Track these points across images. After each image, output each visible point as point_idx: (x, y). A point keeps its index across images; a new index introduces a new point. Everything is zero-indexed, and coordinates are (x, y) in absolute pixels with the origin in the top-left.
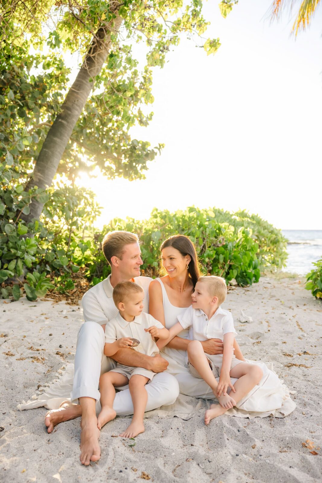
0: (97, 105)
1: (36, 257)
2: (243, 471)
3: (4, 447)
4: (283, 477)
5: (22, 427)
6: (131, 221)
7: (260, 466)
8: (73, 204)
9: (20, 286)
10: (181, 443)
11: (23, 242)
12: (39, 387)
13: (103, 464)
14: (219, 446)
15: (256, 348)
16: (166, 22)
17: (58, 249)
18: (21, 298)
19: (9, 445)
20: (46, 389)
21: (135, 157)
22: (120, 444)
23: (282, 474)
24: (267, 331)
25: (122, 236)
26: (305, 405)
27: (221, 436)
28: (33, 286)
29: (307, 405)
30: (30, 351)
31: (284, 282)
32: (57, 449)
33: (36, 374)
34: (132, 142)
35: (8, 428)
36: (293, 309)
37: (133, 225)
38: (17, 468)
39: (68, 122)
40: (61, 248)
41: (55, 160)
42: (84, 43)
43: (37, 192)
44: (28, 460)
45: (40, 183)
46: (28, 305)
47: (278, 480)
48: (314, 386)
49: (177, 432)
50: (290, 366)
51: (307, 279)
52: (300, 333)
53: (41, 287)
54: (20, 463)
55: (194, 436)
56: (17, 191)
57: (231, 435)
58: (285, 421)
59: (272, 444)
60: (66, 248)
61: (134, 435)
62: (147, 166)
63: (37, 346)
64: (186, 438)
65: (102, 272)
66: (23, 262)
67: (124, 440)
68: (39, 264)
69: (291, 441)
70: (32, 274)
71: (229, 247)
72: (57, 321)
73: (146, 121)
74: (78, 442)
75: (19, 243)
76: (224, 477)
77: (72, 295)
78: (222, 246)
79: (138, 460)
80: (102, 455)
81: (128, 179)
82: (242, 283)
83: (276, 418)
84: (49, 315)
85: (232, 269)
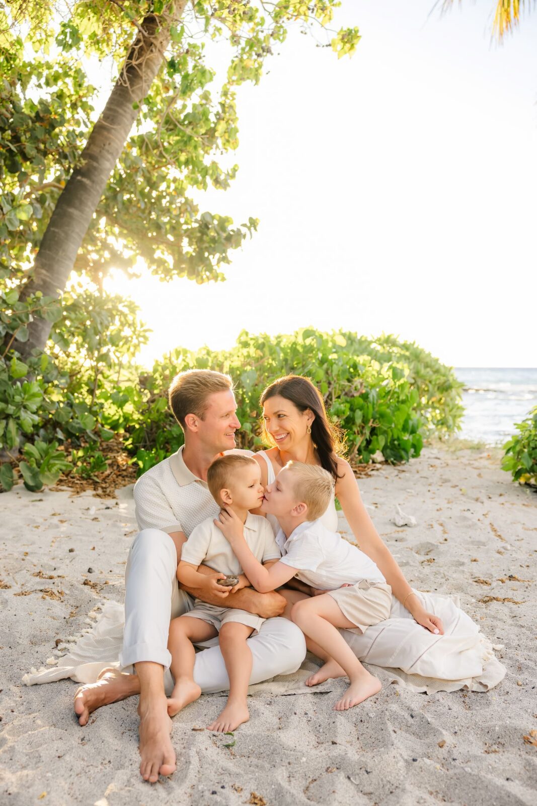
0: (141, 152)
1: (39, 416)
2: (426, 788)
3: (5, 752)
4: (497, 798)
5: (33, 715)
6: (205, 352)
7: (455, 778)
8: (101, 324)
9: (13, 465)
10: (313, 739)
11: (18, 389)
12: (57, 643)
13: (181, 780)
14: (381, 744)
15: (427, 570)
16: (264, 5)
17: (77, 401)
18: (15, 487)
19: (12, 749)
20: (70, 646)
21: (208, 243)
22: (208, 743)
23: (496, 793)
24: (442, 540)
25: (204, 379)
26: (520, 668)
27: (382, 726)
28: (35, 465)
29: (524, 669)
30: (38, 579)
31: (463, 457)
32: (99, 753)
33: (50, 619)
34: (203, 216)
35: (8, 718)
36: (482, 503)
37: (207, 359)
38: (30, 790)
39: (93, 182)
40: (81, 400)
41: (72, 246)
42: (121, 40)
43: (42, 302)
44: (49, 775)
45: (46, 287)
46: (27, 498)
47: (489, 803)
48: (531, 636)
49: (305, 719)
50: (487, 601)
51: (505, 451)
52: (499, 544)
53: (49, 467)
54: (35, 780)
55: (336, 727)
56: (7, 301)
57: (400, 723)
58: (490, 698)
59: (471, 738)
60: (88, 400)
61: (233, 727)
62: (230, 258)
63: (49, 570)
64: (321, 731)
65: (154, 441)
66: (18, 424)
67: (214, 735)
68: (43, 427)
69: (503, 733)
70: (33, 444)
71: (371, 397)
72: (80, 526)
73: (226, 180)
74: (135, 740)
75: (11, 391)
76: (395, 799)
77: (104, 480)
78: (360, 396)
79: (242, 772)
80: (178, 764)
81: (195, 280)
82: (392, 459)
83: (473, 692)
84: (66, 515)
85: (377, 435)
